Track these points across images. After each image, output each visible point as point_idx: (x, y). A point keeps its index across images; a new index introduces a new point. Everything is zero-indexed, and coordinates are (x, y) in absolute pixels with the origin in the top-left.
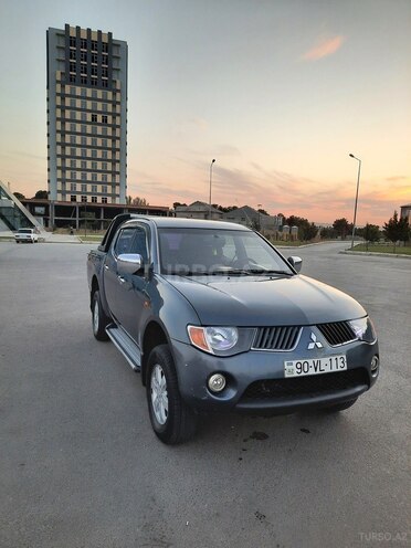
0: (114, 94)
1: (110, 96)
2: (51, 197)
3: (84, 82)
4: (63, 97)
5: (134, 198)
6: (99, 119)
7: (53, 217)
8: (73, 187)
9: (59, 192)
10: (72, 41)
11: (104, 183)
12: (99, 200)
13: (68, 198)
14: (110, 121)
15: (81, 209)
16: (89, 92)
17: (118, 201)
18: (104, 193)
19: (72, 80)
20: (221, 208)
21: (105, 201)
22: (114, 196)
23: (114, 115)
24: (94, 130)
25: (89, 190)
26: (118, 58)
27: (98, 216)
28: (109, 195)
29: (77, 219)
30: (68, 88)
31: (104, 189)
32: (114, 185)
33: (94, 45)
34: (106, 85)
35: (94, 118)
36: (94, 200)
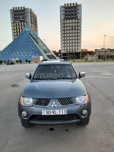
0: (78, 20)
1: (76, 21)
2: (62, 51)
3: (70, 19)
4: (64, 24)
5: (84, 49)
6: (74, 28)
7: (62, 57)
8: (67, 48)
9: (63, 50)
10: (66, 8)
11: (75, 46)
12: (74, 51)
13: (66, 51)
14: (76, 28)
15: (69, 54)
16: (71, 21)
17: (79, 51)
18: (75, 49)
19: (66, 19)
20: (111, 50)
21: (75, 51)
22: (78, 49)
23: (78, 26)
24: (72, 31)
25: (71, 48)
26: (79, 9)
27: (73, 55)
28: (76, 49)
29: (68, 56)
30: (65, 21)
31: (75, 48)
32: (78, 46)
33: (72, 7)
34: (75, 18)
35: (72, 28)
36: (72, 51)
